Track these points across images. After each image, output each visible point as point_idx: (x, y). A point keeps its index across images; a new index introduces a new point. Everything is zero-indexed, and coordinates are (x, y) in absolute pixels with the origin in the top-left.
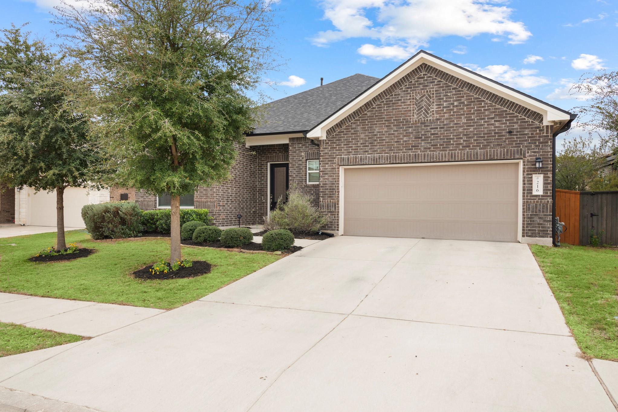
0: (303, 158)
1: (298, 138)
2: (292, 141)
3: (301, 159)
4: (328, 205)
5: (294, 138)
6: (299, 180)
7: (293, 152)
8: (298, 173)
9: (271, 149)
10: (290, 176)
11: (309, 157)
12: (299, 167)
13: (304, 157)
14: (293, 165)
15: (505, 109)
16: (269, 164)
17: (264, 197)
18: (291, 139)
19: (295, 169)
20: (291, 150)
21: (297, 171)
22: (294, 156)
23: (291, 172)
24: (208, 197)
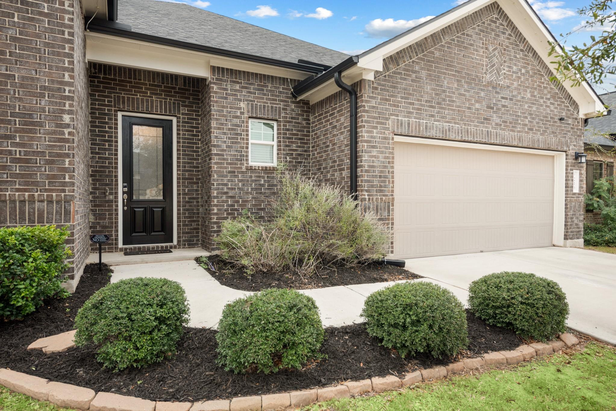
0: (242, 113)
1: (231, 70)
2: (218, 73)
3: (239, 114)
4: (377, 206)
5: (223, 69)
6: (235, 155)
7: (222, 98)
8: (232, 143)
9: (131, 82)
10: (214, 146)
11: (256, 113)
12: (234, 130)
13: (245, 111)
14: (222, 124)
15: (557, 91)
16: (120, 114)
17: (111, 189)
18: (214, 69)
19: (225, 134)
20: (216, 93)
21: (229, 138)
22: (223, 107)
23: (216, 137)
24: (36, 184)
